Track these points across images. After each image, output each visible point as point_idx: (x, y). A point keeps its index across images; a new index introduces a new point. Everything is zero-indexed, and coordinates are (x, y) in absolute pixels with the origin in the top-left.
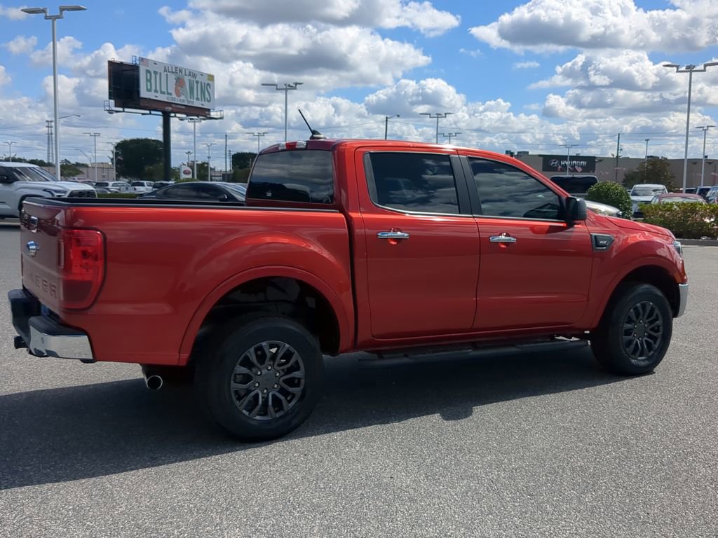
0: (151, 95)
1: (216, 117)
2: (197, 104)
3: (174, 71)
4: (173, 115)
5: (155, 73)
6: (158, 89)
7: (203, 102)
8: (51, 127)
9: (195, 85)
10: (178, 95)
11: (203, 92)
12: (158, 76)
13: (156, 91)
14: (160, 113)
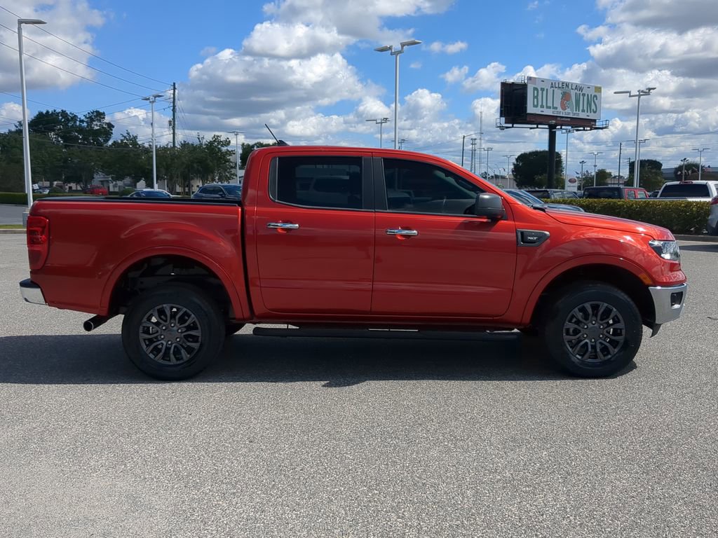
0: (538, 111)
1: (601, 126)
2: (582, 115)
3: (561, 86)
4: (559, 127)
5: (543, 90)
6: (544, 104)
7: (589, 114)
8: (475, 144)
9: (581, 97)
10: (564, 109)
11: (589, 104)
12: (545, 92)
13: (542, 106)
14: (547, 126)
